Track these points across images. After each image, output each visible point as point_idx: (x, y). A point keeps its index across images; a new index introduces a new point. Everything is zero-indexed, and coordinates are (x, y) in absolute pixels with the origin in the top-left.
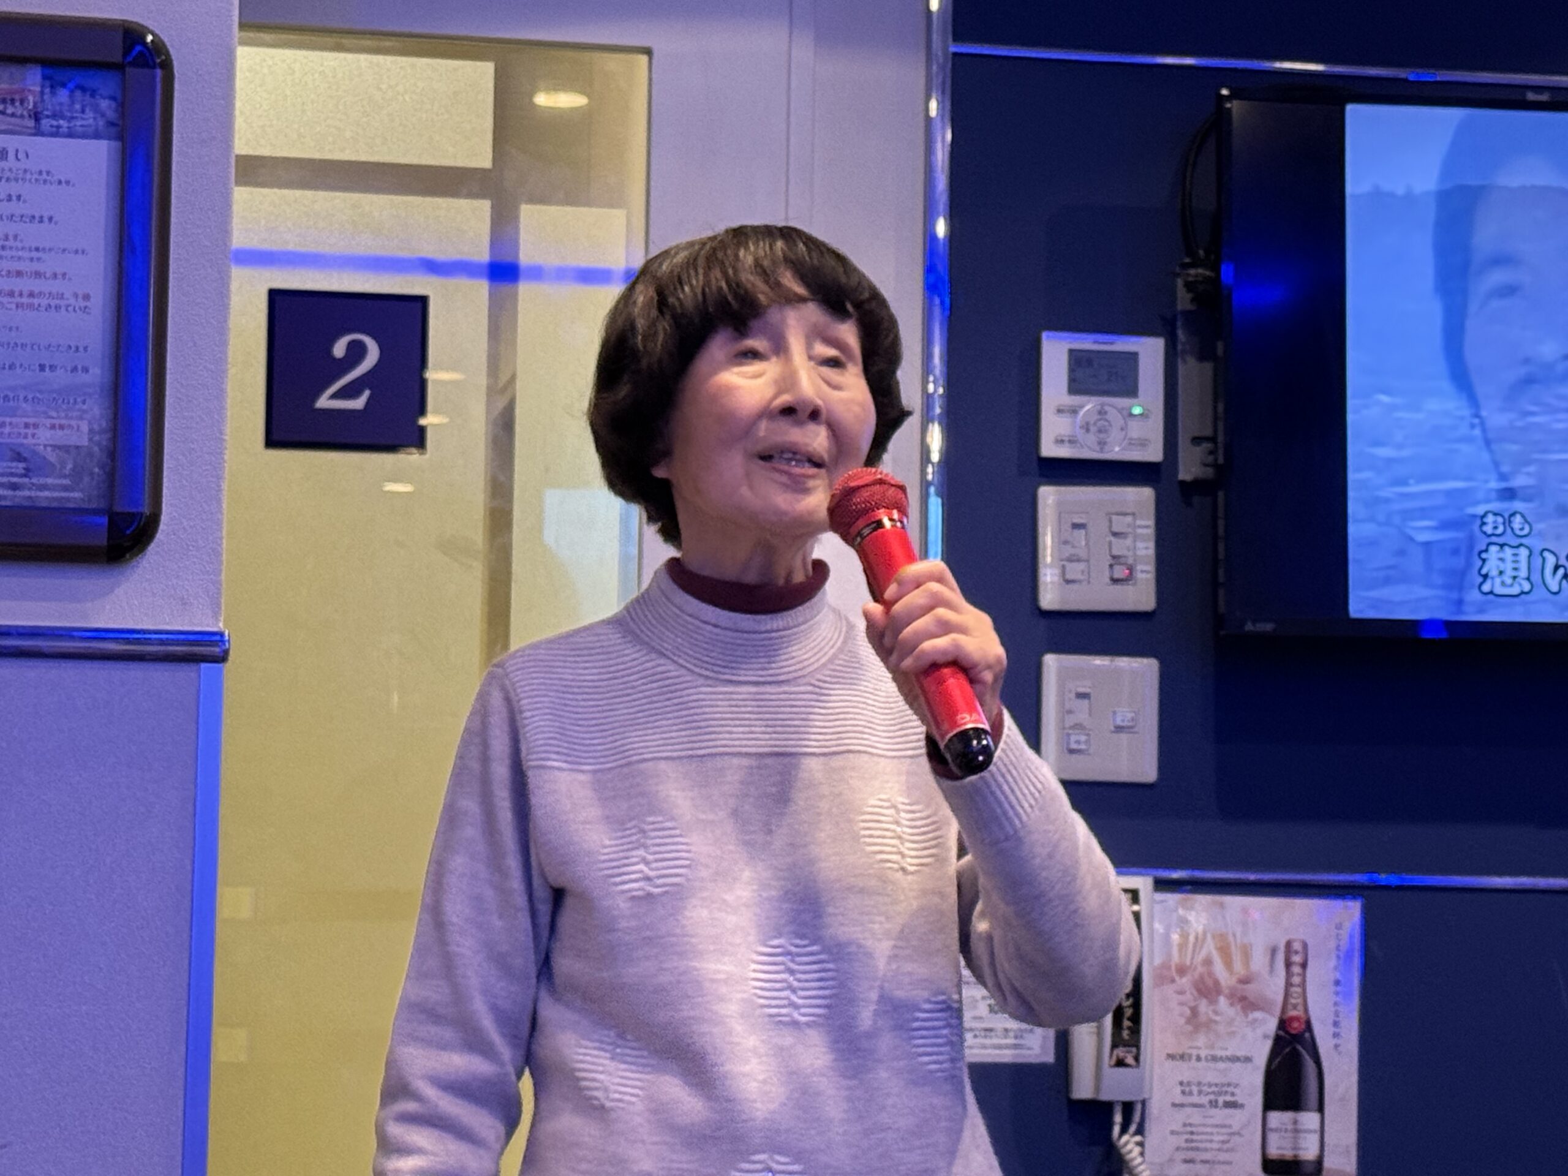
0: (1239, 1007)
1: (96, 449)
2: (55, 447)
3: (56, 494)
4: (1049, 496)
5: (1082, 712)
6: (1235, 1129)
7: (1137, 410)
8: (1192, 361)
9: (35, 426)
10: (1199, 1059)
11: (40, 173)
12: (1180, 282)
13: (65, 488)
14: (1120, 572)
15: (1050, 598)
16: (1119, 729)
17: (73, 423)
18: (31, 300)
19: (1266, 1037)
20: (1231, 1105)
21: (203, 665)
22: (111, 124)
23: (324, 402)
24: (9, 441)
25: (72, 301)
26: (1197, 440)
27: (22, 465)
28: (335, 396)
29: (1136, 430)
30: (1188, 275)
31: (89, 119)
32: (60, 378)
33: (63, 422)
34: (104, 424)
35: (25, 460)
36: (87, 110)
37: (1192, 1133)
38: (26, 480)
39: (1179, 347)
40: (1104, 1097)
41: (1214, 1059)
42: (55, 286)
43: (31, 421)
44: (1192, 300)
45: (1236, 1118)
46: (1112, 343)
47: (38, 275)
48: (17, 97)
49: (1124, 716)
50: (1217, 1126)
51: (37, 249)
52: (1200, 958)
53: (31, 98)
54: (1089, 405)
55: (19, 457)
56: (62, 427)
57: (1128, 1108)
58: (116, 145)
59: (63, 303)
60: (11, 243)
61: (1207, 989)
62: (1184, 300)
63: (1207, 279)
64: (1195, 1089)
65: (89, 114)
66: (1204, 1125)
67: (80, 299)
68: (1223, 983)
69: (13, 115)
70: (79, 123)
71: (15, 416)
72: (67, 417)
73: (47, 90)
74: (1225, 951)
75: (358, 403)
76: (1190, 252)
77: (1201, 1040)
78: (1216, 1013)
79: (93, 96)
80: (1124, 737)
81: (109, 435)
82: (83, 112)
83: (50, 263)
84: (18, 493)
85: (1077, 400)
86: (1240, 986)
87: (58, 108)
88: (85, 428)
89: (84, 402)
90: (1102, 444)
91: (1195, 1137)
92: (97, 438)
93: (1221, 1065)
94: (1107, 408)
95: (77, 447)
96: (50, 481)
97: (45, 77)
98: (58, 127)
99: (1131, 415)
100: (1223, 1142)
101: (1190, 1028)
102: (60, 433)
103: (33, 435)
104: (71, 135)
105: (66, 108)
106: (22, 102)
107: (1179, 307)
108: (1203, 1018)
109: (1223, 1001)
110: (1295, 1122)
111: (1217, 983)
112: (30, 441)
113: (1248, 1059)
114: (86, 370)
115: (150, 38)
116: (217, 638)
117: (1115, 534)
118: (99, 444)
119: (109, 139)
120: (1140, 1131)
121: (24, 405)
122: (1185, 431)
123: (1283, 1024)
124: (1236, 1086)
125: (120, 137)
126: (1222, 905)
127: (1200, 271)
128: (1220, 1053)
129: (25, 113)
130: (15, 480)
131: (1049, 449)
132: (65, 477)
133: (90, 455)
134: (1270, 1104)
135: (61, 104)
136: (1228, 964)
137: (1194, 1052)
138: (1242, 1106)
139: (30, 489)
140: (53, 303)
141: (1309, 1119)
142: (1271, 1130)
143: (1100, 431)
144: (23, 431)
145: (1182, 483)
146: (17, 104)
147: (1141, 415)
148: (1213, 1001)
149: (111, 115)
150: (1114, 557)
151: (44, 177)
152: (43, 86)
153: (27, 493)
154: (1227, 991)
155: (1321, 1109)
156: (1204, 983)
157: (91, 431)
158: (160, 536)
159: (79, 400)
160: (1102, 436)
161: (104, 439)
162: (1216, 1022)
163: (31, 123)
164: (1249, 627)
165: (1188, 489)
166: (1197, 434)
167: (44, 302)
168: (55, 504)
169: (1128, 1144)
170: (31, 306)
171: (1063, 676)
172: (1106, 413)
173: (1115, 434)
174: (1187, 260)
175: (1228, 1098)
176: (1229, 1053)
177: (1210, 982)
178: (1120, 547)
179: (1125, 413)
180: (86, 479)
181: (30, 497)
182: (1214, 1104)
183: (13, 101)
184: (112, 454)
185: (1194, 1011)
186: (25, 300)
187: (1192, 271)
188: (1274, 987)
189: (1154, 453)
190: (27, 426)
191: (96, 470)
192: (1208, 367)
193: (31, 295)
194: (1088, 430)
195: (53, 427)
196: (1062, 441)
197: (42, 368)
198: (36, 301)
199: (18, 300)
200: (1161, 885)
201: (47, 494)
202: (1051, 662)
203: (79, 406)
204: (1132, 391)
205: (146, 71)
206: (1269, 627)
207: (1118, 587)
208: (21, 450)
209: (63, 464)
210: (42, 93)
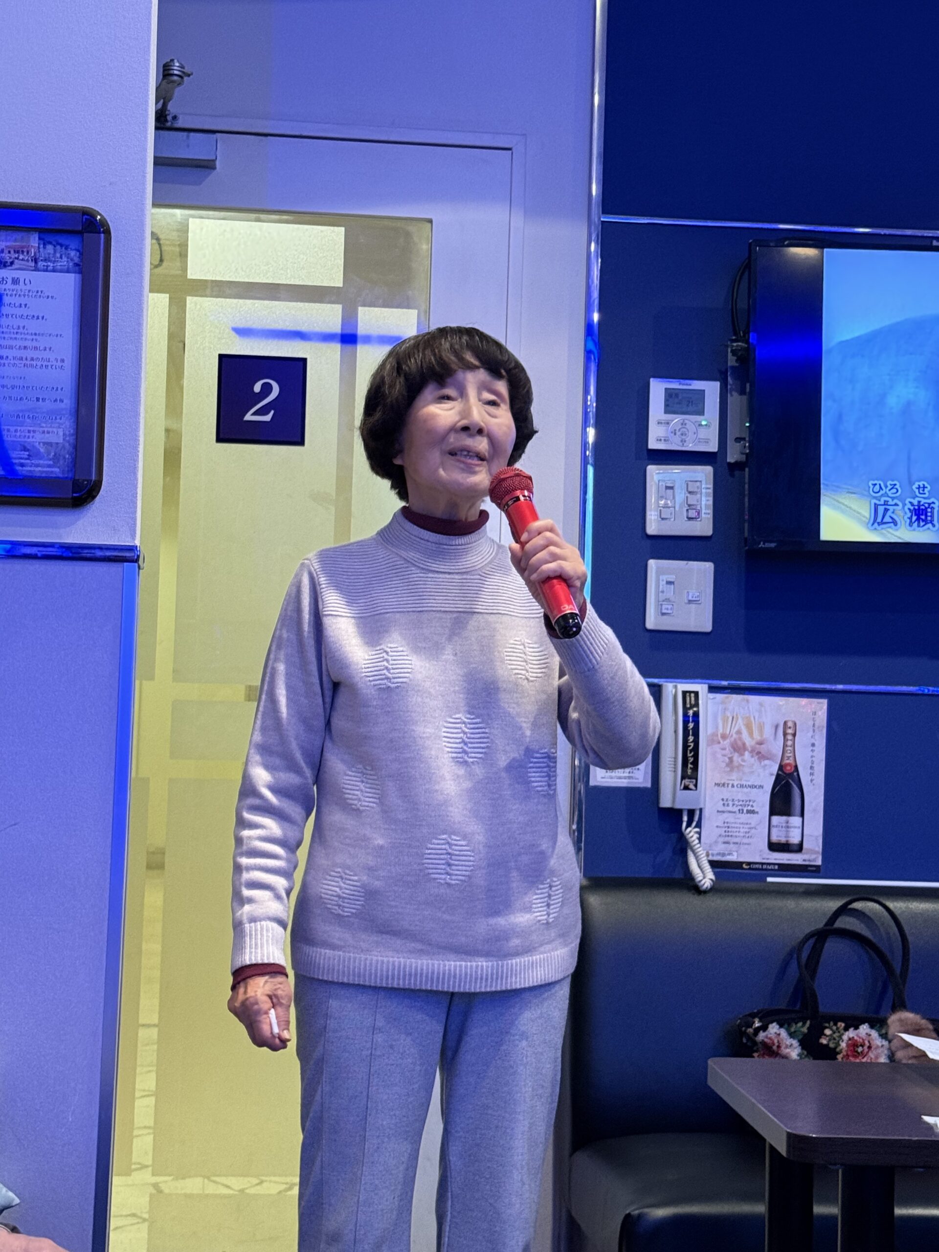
0: (756, 757)
1: (67, 444)
2: (44, 443)
3: (45, 469)
4: (653, 471)
5: (670, 592)
6: (752, 826)
7: (704, 423)
8: (735, 394)
9: (34, 431)
10: (733, 786)
11: (37, 292)
12: (729, 350)
13: (49, 466)
14: (692, 514)
15: (652, 528)
16: (690, 602)
17: (55, 430)
18: (32, 362)
19: (772, 775)
20: (749, 812)
21: (125, 564)
22: (76, 265)
23: (249, 417)
24: (19, 440)
25: (54, 363)
26: (738, 440)
27: (27, 453)
28: (254, 414)
29: (703, 434)
30: (733, 346)
31: (64, 262)
32: (48, 405)
33: (50, 430)
34: (72, 431)
35: (28, 450)
36: (63, 256)
37: (728, 827)
38: (28, 461)
39: (729, 387)
40: (678, 806)
41: (742, 786)
42: (46, 355)
43: (31, 429)
44: (736, 361)
45: (753, 819)
46: (690, 385)
47: (36, 348)
48: (25, 250)
49: (693, 594)
50: (742, 824)
51: (35, 334)
52: (734, 731)
53: (33, 250)
54: (677, 419)
55: (25, 449)
56: (48, 432)
57: (691, 813)
58: (78, 276)
59: (49, 364)
60: (21, 330)
61: (739, 748)
62: (732, 361)
63: (742, 349)
64: (731, 803)
65: (64, 259)
66: (735, 823)
67: (59, 362)
68: (748, 744)
69: (23, 260)
70: (59, 264)
71: (22, 426)
72: (51, 427)
73: (42, 246)
74: (749, 727)
75: (268, 418)
76: (735, 334)
77: (734, 776)
78: (743, 761)
79: (66, 249)
80: (693, 606)
81: (74, 437)
82: (61, 257)
83: (42, 343)
84: (24, 468)
85: (670, 417)
86: (758, 746)
87: (47, 256)
88: (61, 433)
89: (61, 419)
90: (683, 441)
91: (730, 830)
92: (68, 439)
93: (745, 790)
94: (686, 421)
95: (57, 444)
96: (41, 462)
97: (40, 239)
98: (47, 266)
99: (700, 425)
100: (746, 832)
101: (728, 769)
102: (47, 435)
103: (33, 437)
104: (54, 271)
105: (51, 256)
106: (28, 252)
107: (729, 364)
108: (735, 764)
109: (747, 753)
110: (787, 822)
111: (744, 744)
112: (31, 440)
113: (761, 787)
114: (61, 401)
115: (99, 217)
116: (133, 549)
117: (690, 493)
118: (68, 442)
119: (75, 272)
120: (699, 825)
121: (28, 420)
122: (732, 432)
123: (781, 768)
124: (754, 802)
125: (80, 272)
126: (748, 701)
127: (740, 344)
128: (744, 783)
129: (30, 259)
130: (22, 461)
131: (653, 445)
132: (50, 460)
133: (64, 447)
134: (773, 812)
135: (49, 254)
136: (751, 734)
137: (731, 782)
138: (757, 813)
139: (31, 466)
140: (45, 363)
141: (795, 820)
142: (773, 826)
143: (682, 434)
144: (27, 434)
145: (729, 464)
146: (25, 254)
147: (706, 425)
148: (742, 755)
149: (76, 260)
150: (689, 505)
151: (39, 294)
152: (39, 244)
153: (29, 468)
154: (750, 749)
155: (802, 815)
156: (736, 743)
157: (64, 434)
158: (102, 492)
159: (58, 417)
160: (683, 437)
161: (72, 439)
162: (743, 766)
163: (33, 264)
164: (762, 545)
165: (734, 467)
166: (738, 436)
167: (39, 364)
168: (44, 475)
169: (691, 833)
170: (32, 366)
171: (660, 572)
172: (685, 424)
173: (690, 437)
174: (734, 338)
175: (749, 808)
176: (750, 783)
177: (739, 743)
178: (692, 500)
179: (697, 424)
180: (61, 462)
181: (30, 471)
182: (741, 811)
183: (23, 252)
184: (75, 447)
185: (731, 759)
186: (28, 362)
187: (735, 344)
188: (776, 747)
189: (713, 446)
190: (29, 431)
191: (67, 456)
192: (745, 398)
193: (32, 359)
194: (675, 434)
195: (44, 432)
196: (660, 440)
197: (38, 399)
198: (34, 363)
199: (24, 362)
200: (712, 689)
201: (40, 469)
202: (652, 563)
203: (58, 421)
204: (701, 412)
205: (96, 235)
206: (773, 545)
207: (691, 522)
208: (26, 445)
209: (49, 454)
210: (39, 248)
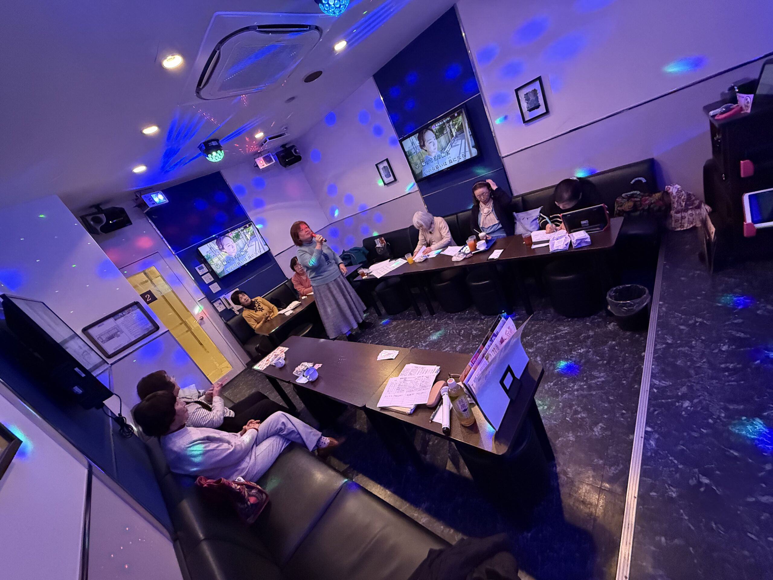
4: (202, 277)
11: (135, 313)
15: (207, 283)
42: (142, 318)
54: (201, 270)
75: (150, 299)
82: (135, 308)
92: (151, 324)
97: (131, 308)
116: (168, 330)
131: (201, 274)
139: (149, 330)
158: (159, 327)
163: (132, 311)
189: (208, 271)
191: (153, 326)
204: (203, 268)
209: (150, 327)
